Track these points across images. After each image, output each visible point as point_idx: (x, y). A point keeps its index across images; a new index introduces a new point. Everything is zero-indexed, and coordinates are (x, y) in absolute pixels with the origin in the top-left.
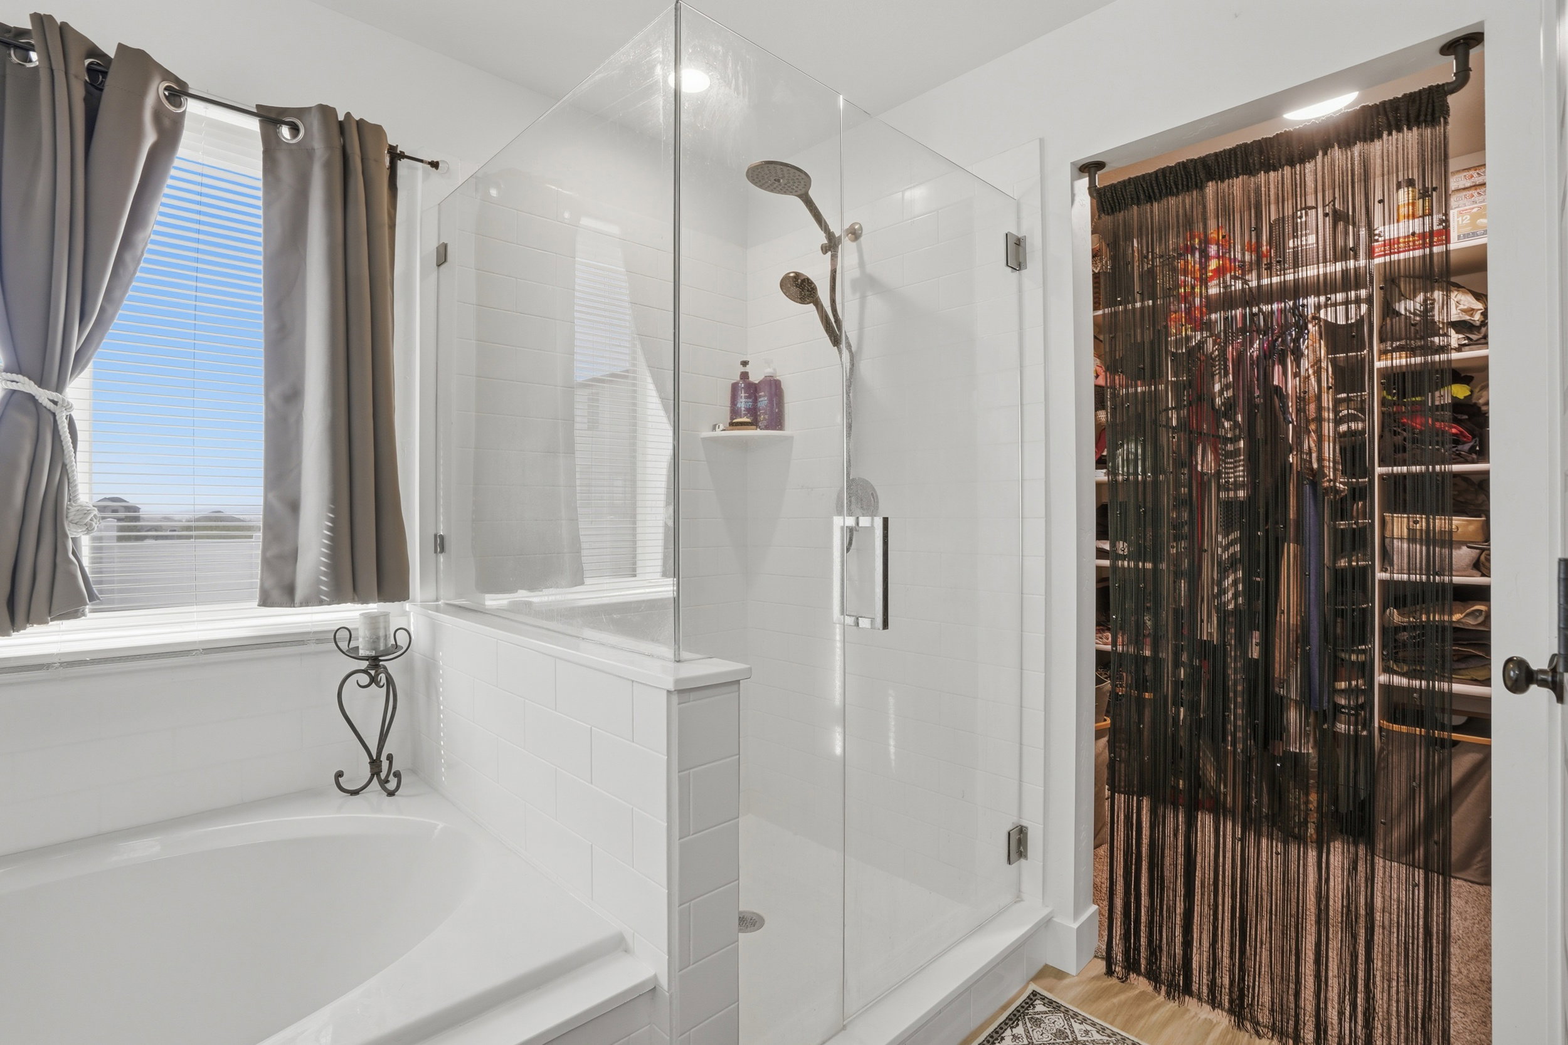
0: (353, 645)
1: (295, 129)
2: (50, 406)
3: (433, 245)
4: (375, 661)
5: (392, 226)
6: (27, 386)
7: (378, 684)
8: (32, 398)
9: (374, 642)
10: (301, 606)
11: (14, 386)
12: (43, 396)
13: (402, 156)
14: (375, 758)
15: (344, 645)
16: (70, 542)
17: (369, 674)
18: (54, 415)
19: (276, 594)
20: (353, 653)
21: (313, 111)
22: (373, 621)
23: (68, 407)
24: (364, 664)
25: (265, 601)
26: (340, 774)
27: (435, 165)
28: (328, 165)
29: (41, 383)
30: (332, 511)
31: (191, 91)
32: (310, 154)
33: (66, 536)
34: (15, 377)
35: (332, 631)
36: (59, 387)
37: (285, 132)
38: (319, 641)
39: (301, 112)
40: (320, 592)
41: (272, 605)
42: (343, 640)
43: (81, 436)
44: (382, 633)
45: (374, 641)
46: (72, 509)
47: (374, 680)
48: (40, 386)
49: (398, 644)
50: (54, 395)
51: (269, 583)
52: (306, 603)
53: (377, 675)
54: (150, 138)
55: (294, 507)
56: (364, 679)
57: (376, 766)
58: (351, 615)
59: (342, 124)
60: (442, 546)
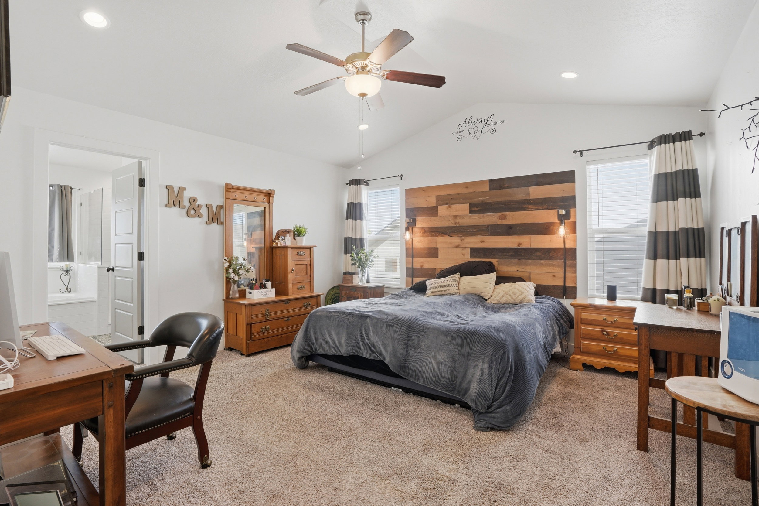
1: (53, 188)
3: (79, 203)
4: (67, 271)
5: (71, 201)
9: (66, 268)
13: (73, 189)
14: (67, 287)
19: (50, 260)
20: (63, 271)
21: (56, 185)
22: (66, 265)
24: (65, 272)
26: (60, 289)
27: (79, 189)
28: (59, 194)
30: (59, 248)
32: (55, 192)
35: (59, 266)
38: (57, 268)
40: (57, 260)
41: (50, 262)
42: (62, 268)
44: (68, 267)
47: (67, 274)
49: (71, 269)
51: (49, 258)
52: (55, 262)
55: (53, 247)
56: (65, 274)
57: (67, 289)
58: (63, 264)
59: (61, 186)
60: (81, 253)
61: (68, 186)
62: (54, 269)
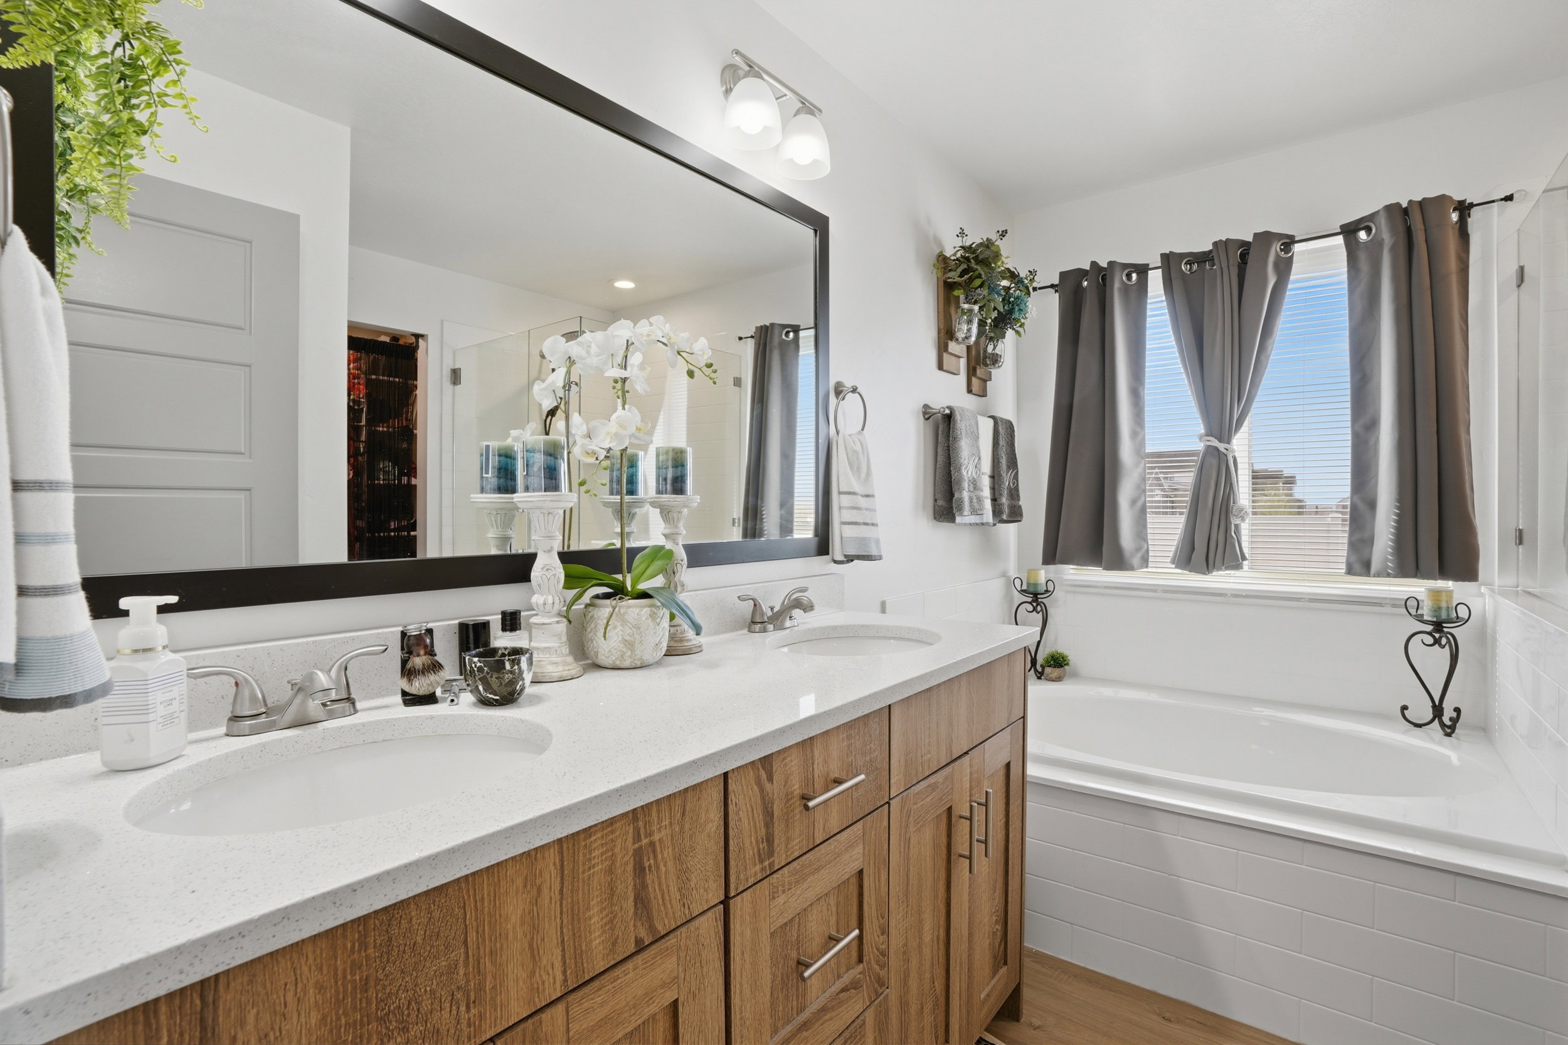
0: (1420, 612)
1: (1368, 230)
2: (1225, 451)
3: (1513, 269)
4: (1438, 626)
6: (1215, 443)
7: (1440, 645)
8: (1216, 449)
9: (1435, 611)
10: (1374, 576)
11: (1209, 443)
12: (1222, 447)
13: (1472, 205)
14: (1437, 704)
15: (1413, 612)
16: (1233, 526)
17: (1434, 637)
18: (1226, 455)
19: (1357, 567)
20: (1420, 618)
21: (1381, 212)
22: (1436, 594)
23: (1233, 451)
24: (1429, 628)
25: (1350, 571)
26: (1404, 708)
27: (1509, 198)
29: (1220, 441)
30: (1399, 508)
31: (1297, 239)
32: (1378, 244)
33: (1231, 523)
34: (1209, 438)
35: (1403, 599)
36: (1229, 442)
37: (1362, 235)
38: (1394, 606)
39: (1372, 217)
40: (1388, 567)
41: (1355, 574)
42: (1412, 607)
43: (1240, 466)
44: (1444, 605)
45: (1437, 610)
46: (1235, 508)
47: (1437, 641)
48: (1220, 442)
49: (1459, 615)
50: (1226, 446)
51: (1353, 558)
52: (1378, 575)
53: (1441, 638)
54: (1272, 281)
55: (1372, 505)
56: (1430, 639)
57: (1438, 711)
58: (1418, 588)
59: (1405, 211)
60: (1520, 538)
61: (1443, 199)
62: (1380, 605)
